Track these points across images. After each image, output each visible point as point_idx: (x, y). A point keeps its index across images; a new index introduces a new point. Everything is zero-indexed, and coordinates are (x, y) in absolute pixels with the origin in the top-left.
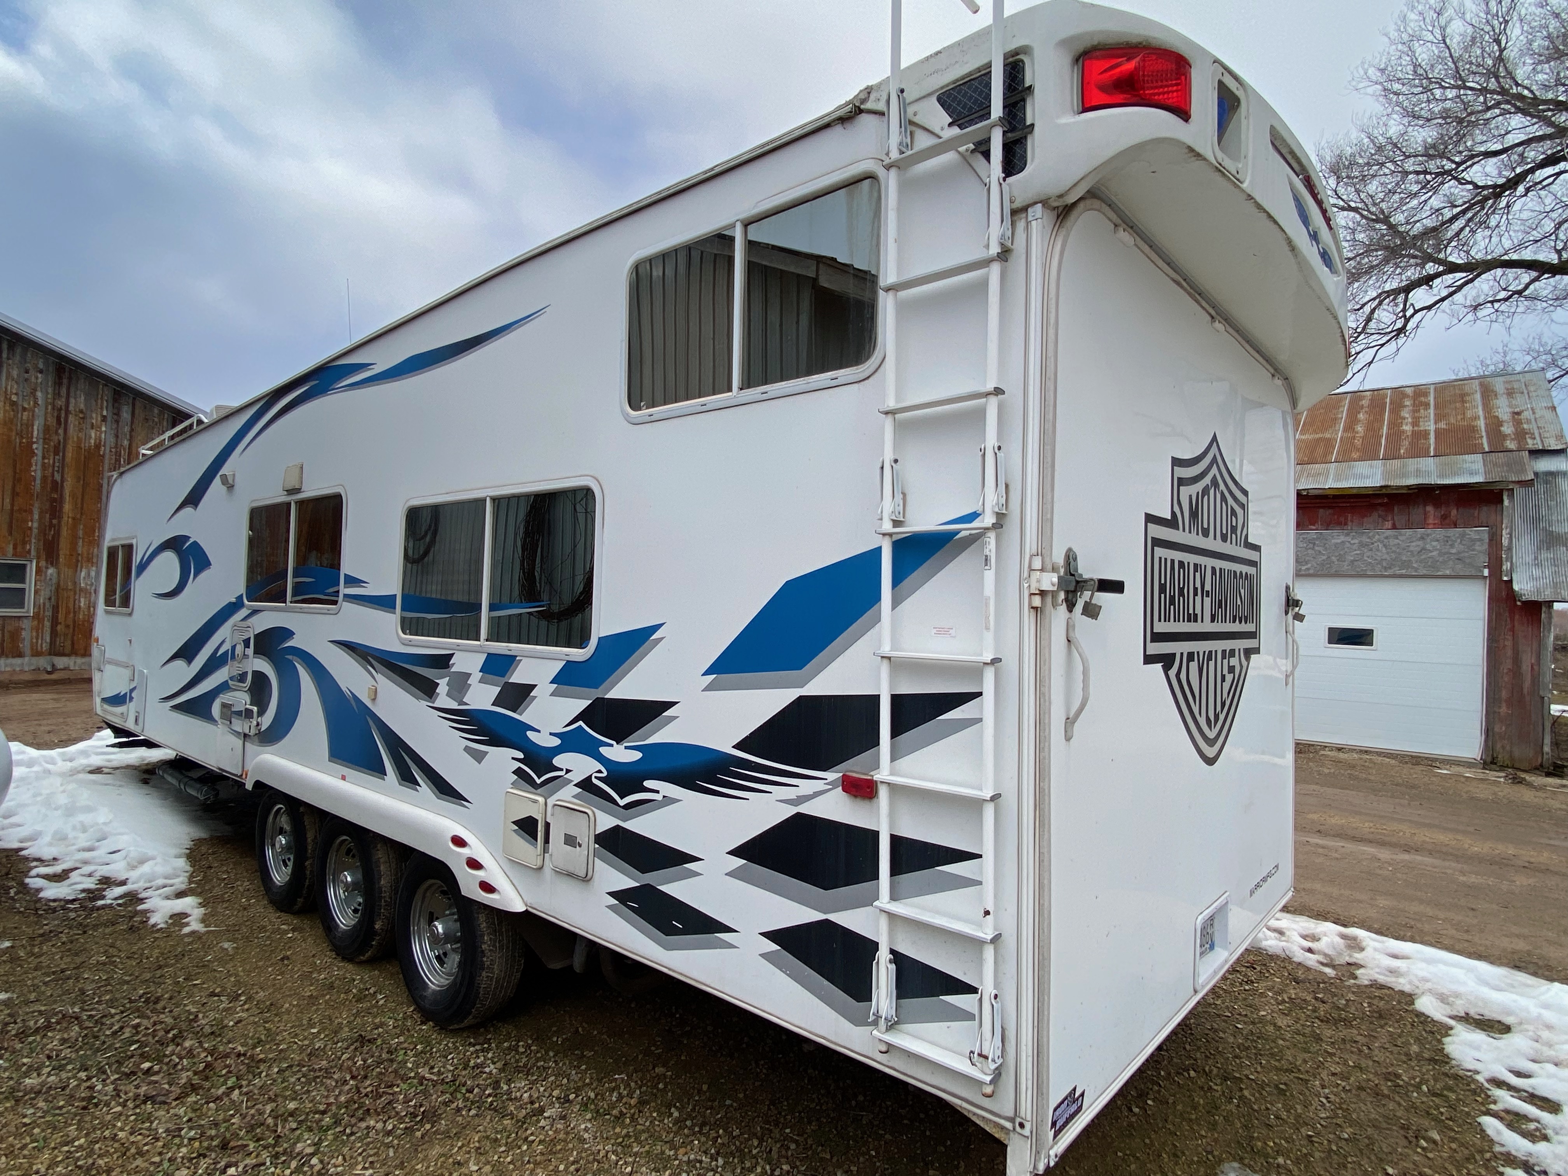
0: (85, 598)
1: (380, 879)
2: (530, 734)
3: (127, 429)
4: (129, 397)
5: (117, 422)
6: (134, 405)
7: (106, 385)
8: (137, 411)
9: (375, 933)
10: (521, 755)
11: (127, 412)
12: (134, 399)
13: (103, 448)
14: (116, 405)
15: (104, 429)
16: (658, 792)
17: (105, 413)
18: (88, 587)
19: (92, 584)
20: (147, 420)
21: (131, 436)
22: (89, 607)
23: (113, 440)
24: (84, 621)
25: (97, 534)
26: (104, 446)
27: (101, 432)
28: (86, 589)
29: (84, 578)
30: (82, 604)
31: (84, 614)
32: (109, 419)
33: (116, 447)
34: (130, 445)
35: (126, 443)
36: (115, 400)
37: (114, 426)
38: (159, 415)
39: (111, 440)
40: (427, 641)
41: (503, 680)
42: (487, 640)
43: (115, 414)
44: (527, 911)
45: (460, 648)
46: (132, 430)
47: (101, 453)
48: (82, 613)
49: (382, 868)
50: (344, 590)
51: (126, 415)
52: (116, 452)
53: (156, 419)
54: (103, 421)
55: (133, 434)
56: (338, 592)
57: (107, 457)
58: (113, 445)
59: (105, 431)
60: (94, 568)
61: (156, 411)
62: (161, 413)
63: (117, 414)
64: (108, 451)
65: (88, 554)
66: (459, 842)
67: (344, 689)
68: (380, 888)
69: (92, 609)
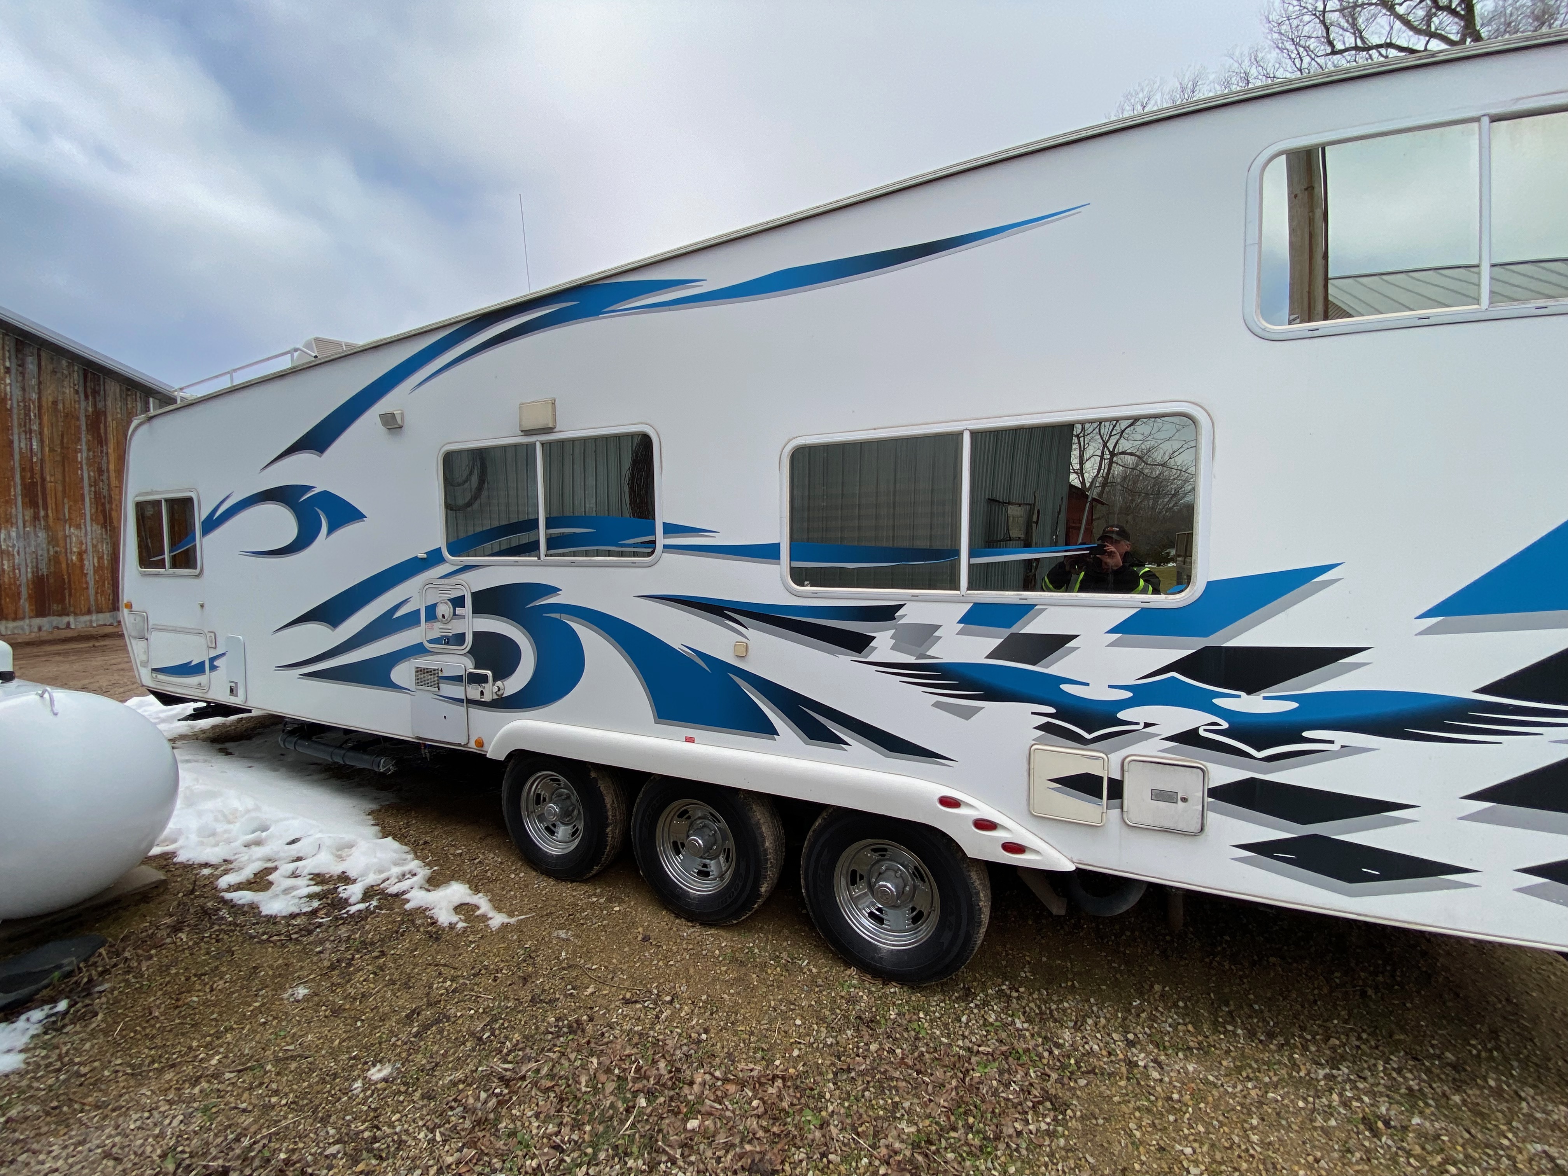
0: (9, 560)
1: (764, 842)
2: (1065, 687)
3: (34, 382)
4: (34, 348)
5: (23, 374)
6: (39, 356)
7: (7, 335)
8: (43, 363)
9: (759, 896)
10: (1051, 710)
11: (32, 363)
12: (39, 349)
13: (9, 402)
14: (20, 356)
15: (8, 381)
16: (1332, 742)
17: (8, 364)
18: (10, 549)
19: (14, 546)
20: (54, 372)
21: (39, 388)
22: (14, 570)
23: (20, 393)
24: (10, 584)
25: (13, 493)
26: (10, 399)
27: (6, 385)
28: (9, 552)
29: (5, 539)
30: (6, 567)
31: (10, 578)
32: (13, 371)
33: (24, 401)
34: (39, 398)
35: (34, 396)
36: (18, 351)
37: (20, 378)
38: (68, 367)
39: (17, 394)
40: (841, 593)
41: (1006, 632)
42: (968, 589)
43: (19, 366)
44: (1077, 868)
45: (915, 599)
46: (40, 383)
47: (8, 407)
48: (6, 576)
49: (764, 829)
50: (661, 540)
51: (31, 366)
52: (25, 406)
53: (65, 372)
54: (6, 373)
55: (42, 387)
56: (654, 542)
57: (15, 411)
58: (20, 399)
59: (10, 384)
60: (14, 529)
61: (64, 363)
62: (70, 365)
63: (22, 365)
64: (15, 405)
65: (6, 515)
66: (952, 803)
67: (676, 646)
68: (766, 850)
69: (17, 571)
